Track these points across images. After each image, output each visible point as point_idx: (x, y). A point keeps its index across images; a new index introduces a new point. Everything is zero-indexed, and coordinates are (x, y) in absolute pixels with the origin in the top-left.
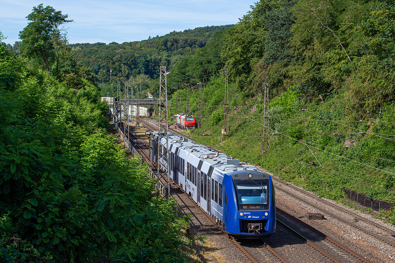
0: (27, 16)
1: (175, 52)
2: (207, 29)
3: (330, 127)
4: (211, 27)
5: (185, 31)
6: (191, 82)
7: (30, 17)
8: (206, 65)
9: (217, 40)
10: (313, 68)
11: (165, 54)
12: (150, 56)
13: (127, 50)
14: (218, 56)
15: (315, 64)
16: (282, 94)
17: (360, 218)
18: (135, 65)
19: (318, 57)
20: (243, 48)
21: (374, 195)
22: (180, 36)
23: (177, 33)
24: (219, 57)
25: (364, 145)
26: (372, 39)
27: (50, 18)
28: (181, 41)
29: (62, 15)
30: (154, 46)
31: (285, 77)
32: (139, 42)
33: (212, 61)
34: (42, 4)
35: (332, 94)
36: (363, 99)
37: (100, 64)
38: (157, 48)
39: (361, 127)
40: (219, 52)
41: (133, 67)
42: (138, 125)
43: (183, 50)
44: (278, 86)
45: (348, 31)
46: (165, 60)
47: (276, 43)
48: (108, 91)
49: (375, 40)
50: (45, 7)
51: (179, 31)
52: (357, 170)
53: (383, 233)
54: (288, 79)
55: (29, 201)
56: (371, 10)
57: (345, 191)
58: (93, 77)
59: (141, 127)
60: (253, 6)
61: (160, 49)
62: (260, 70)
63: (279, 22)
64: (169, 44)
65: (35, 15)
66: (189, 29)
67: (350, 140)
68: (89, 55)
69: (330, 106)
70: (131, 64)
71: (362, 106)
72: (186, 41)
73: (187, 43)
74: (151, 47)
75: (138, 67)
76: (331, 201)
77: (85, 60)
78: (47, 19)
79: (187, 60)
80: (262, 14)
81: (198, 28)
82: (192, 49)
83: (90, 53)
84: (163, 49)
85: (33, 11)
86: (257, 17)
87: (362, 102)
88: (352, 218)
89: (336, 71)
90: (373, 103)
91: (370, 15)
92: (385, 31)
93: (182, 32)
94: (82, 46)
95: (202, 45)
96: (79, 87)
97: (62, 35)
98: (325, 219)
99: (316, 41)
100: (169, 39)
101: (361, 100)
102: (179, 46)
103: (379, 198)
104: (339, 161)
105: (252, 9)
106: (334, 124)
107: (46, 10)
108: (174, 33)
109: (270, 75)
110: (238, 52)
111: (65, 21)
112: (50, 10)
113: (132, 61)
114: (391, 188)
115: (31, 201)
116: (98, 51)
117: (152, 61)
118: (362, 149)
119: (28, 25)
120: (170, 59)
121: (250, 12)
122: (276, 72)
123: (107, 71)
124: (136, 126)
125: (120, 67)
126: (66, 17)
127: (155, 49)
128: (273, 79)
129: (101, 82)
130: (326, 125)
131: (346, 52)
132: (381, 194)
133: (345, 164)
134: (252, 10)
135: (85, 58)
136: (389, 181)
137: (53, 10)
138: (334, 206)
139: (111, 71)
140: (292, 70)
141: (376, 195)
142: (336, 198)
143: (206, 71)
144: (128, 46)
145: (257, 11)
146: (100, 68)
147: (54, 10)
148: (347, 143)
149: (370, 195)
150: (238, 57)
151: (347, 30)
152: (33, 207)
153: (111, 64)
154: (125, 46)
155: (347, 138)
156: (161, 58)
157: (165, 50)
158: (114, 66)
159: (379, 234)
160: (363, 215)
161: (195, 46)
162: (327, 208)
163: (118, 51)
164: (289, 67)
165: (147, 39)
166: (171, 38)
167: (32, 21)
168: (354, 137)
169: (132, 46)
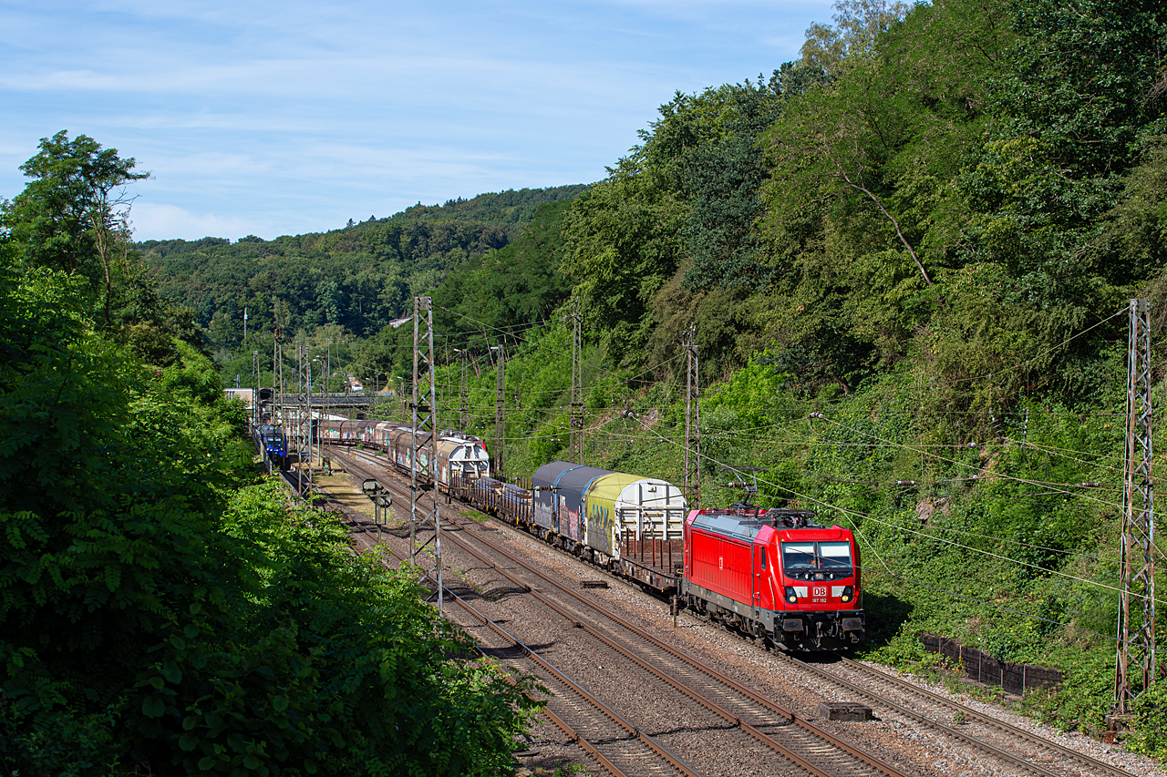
0: (23, 164)
1: (423, 262)
2: (510, 197)
3: (873, 465)
4: (521, 191)
5: (447, 204)
6: (470, 345)
7: (32, 167)
8: (513, 296)
9: (542, 227)
10: (822, 300)
11: (393, 269)
12: (353, 273)
13: (287, 258)
14: (545, 273)
15: (828, 290)
16: (732, 376)
17: (972, 715)
18: (309, 298)
19: (837, 270)
20: (621, 250)
21: (1007, 651)
22: (436, 218)
23: (426, 210)
24: (549, 275)
25: (972, 513)
26: (990, 221)
27: (86, 167)
28: (437, 232)
29: (121, 160)
30: (361, 246)
31: (741, 328)
32: (323, 234)
33: (530, 286)
34: (66, 131)
35: (877, 373)
36: (967, 385)
37: (214, 298)
38: (372, 253)
39: (961, 464)
40: (550, 260)
41: (303, 303)
42: (327, 466)
43: (443, 255)
44: (720, 353)
45: (919, 197)
46: (393, 285)
47: (716, 233)
48: (237, 372)
49: (999, 223)
50: (72, 139)
51: (433, 204)
52: (954, 581)
53: (1039, 754)
54: (750, 333)
55: (159, 668)
56: (987, 139)
57: (924, 640)
58: (197, 332)
59: (336, 471)
60: (647, 133)
61: (380, 254)
62: (668, 309)
63: (726, 175)
64: (405, 239)
65: (47, 160)
66: (460, 199)
67: (932, 501)
68: (184, 274)
69: (872, 405)
70: (299, 296)
71: (963, 404)
72: (451, 230)
73: (455, 236)
74: (353, 249)
75: (319, 304)
76: (885, 670)
77: (173, 286)
78: (78, 171)
79: (458, 284)
80: (671, 154)
81: (483, 195)
82: (468, 252)
83: (186, 266)
84: (387, 254)
85: (41, 150)
86: (657, 161)
87: (965, 395)
88: (949, 716)
89: (888, 309)
90: (994, 398)
91: (984, 152)
92: (1027, 196)
93: (441, 206)
94: (162, 246)
95: (499, 243)
96: (165, 361)
97: (116, 218)
98: (873, 718)
99: (829, 226)
100: (403, 227)
101: (962, 390)
102: (432, 245)
103: (1023, 658)
104: (904, 557)
105: (645, 139)
106: (883, 456)
107: (75, 148)
108: (418, 211)
109: (696, 321)
110: (606, 261)
111: (128, 177)
112: (85, 145)
113: (301, 288)
114: (1055, 630)
115: (162, 667)
116: (207, 260)
117: (357, 288)
118: (966, 525)
119: (26, 188)
120: (407, 281)
121: (638, 149)
122: (715, 315)
123: (233, 318)
124: (321, 467)
125: (268, 305)
126: (130, 164)
127: (364, 254)
128: (708, 332)
129: (218, 346)
130: (861, 459)
131: (915, 255)
132: (1026, 648)
133: (920, 566)
134: (642, 143)
135: (173, 281)
136: (1049, 612)
137: (93, 147)
138: (895, 683)
139: (246, 317)
140: (758, 307)
141: (1014, 650)
142: (900, 660)
143: (512, 313)
144: (292, 247)
145: (659, 146)
146: (214, 309)
147: (98, 146)
148: (924, 509)
149: (998, 650)
150: (607, 275)
151: (915, 195)
152: (168, 685)
153: (244, 297)
154: (281, 247)
155: (922, 493)
156: (383, 280)
157: (394, 256)
158: (252, 302)
159: (1030, 757)
160: (978, 707)
161: (477, 246)
162: (876, 687)
163: (263, 261)
164: (751, 300)
165: (343, 226)
166: (409, 225)
167: (36, 179)
168: (942, 492)
169: (303, 245)
